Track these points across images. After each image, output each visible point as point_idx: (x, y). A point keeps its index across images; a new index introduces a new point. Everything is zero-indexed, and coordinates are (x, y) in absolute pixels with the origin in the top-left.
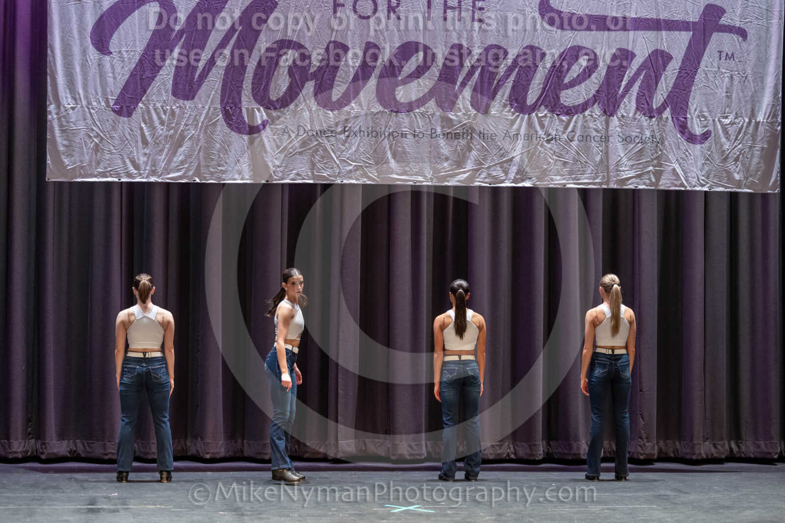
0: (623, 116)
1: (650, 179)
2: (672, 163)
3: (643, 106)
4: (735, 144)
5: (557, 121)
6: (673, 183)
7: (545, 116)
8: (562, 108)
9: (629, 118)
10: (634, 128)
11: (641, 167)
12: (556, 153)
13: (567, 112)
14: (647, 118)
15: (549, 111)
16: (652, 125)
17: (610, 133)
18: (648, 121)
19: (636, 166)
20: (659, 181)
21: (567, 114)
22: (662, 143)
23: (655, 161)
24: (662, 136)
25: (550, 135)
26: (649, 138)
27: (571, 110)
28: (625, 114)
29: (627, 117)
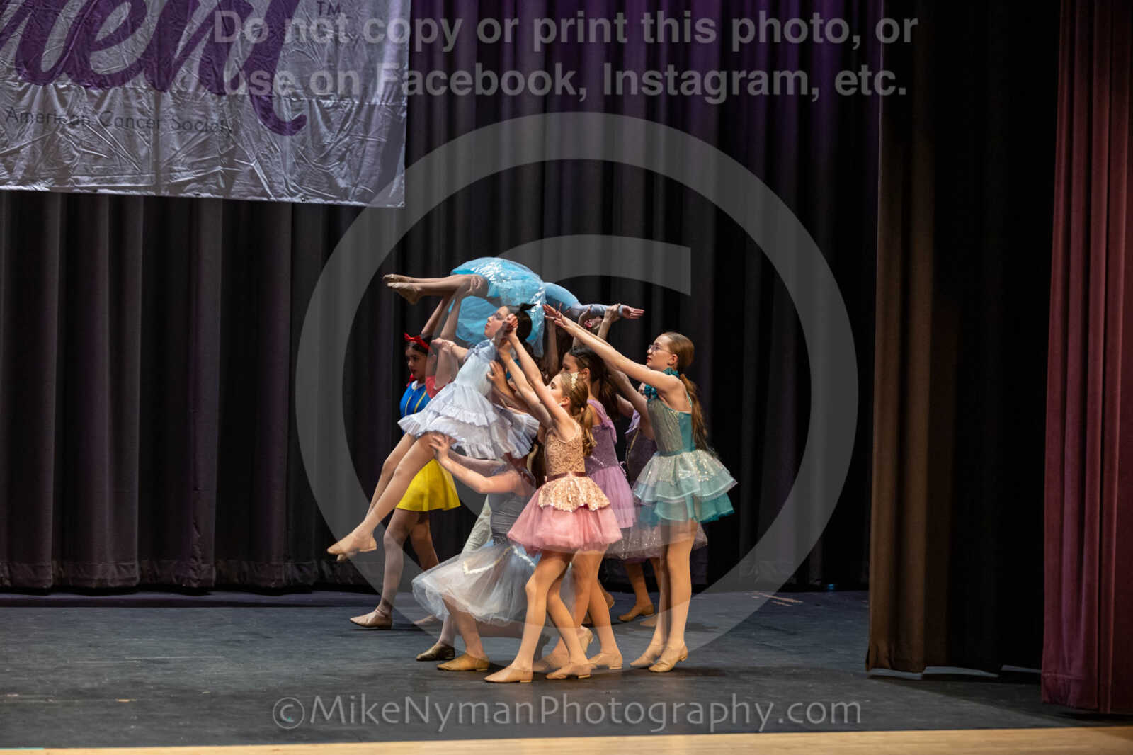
0: (179, 92)
1: (217, 184)
2: (249, 161)
3: (208, 78)
4: (340, 136)
5: (85, 96)
6: (250, 191)
7: (68, 88)
8: (92, 77)
9: (189, 94)
10: (194, 109)
11: (205, 165)
12: (83, 144)
13: (100, 83)
14: (214, 95)
15: (73, 80)
16: (222, 106)
17: (161, 115)
18: (217, 100)
19: (198, 164)
20: (231, 187)
21: (100, 86)
22: (236, 133)
23: (225, 159)
24: (236, 121)
25: (73, 116)
26: (217, 125)
27: (105, 80)
28: (182, 89)
29: (186, 93)
